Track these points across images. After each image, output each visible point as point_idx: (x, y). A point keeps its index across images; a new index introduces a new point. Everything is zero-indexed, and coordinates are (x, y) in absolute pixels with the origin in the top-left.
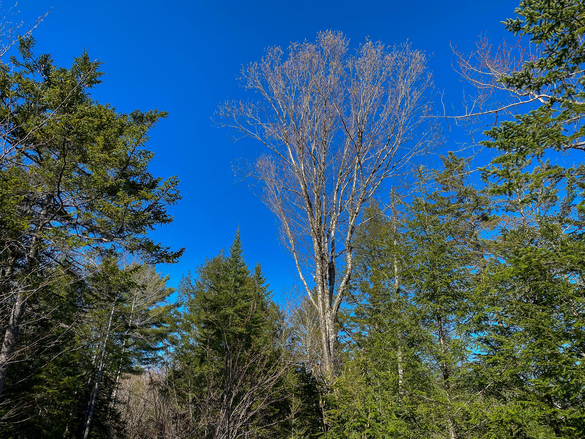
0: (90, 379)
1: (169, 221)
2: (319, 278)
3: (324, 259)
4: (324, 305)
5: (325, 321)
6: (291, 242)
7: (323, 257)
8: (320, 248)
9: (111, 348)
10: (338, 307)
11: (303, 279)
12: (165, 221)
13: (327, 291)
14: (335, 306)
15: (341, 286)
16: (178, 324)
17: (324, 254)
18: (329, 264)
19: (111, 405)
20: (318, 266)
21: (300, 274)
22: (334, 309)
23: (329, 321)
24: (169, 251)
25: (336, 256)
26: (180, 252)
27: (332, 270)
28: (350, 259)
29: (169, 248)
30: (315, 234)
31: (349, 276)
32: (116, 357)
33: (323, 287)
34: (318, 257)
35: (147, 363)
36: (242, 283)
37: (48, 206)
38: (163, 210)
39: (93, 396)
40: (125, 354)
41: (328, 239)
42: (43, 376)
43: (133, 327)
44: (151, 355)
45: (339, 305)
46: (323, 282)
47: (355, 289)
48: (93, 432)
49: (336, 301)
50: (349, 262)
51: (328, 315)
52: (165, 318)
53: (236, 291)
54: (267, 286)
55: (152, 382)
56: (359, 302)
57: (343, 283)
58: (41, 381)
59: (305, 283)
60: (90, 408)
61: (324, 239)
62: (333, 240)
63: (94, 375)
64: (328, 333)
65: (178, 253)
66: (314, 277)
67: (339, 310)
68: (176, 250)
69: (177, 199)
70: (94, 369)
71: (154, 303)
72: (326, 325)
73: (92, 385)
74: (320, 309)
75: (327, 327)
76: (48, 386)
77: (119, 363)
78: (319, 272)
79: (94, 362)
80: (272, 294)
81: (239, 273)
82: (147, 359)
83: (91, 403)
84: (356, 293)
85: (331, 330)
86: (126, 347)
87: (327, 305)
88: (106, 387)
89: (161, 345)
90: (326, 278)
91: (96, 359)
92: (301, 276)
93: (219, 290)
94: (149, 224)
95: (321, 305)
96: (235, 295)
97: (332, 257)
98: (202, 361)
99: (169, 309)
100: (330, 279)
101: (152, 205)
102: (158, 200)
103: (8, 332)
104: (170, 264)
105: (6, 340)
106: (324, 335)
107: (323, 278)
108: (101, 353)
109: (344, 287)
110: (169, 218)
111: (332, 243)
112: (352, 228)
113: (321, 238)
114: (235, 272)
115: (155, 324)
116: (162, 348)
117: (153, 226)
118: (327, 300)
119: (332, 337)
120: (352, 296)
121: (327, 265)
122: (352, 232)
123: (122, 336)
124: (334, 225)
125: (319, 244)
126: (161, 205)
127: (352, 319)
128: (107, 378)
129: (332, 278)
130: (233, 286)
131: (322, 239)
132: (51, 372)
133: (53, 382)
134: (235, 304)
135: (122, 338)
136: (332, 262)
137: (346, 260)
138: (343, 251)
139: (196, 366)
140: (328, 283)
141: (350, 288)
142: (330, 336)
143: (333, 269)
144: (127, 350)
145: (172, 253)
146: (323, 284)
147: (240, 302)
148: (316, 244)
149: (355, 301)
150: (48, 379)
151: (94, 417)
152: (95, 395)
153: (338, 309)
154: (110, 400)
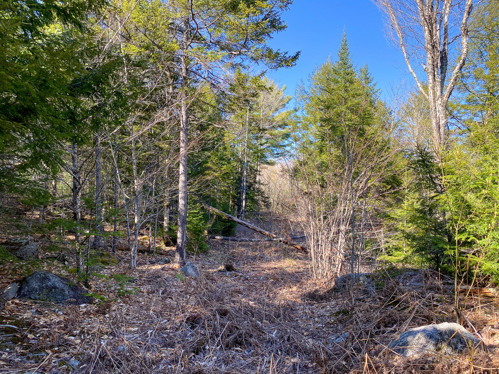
0: (240, 169)
1: (284, 28)
2: (430, 68)
3: (436, 48)
4: (434, 93)
5: (436, 108)
6: (399, 35)
7: (434, 46)
8: (432, 37)
9: (251, 146)
10: (450, 93)
11: (412, 71)
12: (280, 28)
13: (438, 79)
14: (446, 93)
15: (454, 72)
16: (298, 125)
17: (436, 42)
18: (441, 52)
19: (257, 186)
20: (429, 55)
21: (409, 66)
22: (445, 96)
23: (440, 108)
24: (287, 56)
25: (449, 43)
26: (296, 55)
27: (444, 58)
28: (466, 43)
29: (287, 53)
30: (426, 21)
31: (464, 61)
32: (255, 153)
33: (434, 76)
34: (429, 46)
35: (278, 157)
36: (351, 82)
37: (187, 31)
38: (278, 18)
39: (244, 180)
40: (261, 150)
41: (440, 26)
42: (209, 165)
43: (264, 130)
44: (280, 151)
45: (451, 92)
46: (434, 71)
47: (468, 77)
48: (248, 204)
49: (448, 88)
50: (465, 46)
51: (439, 102)
52: (287, 122)
53: (346, 91)
54: (374, 85)
55: (283, 170)
56: (471, 90)
57: (456, 69)
58: (209, 168)
59: (415, 75)
60: (243, 188)
61: (436, 27)
62: (447, 26)
63: (242, 166)
64: (438, 119)
65: (295, 57)
66: (424, 67)
67: (451, 97)
68: (293, 54)
69: (289, 3)
70: (241, 162)
71: (277, 110)
72: (436, 112)
73: (242, 173)
74: (431, 98)
75: (438, 114)
76: (214, 171)
77: (258, 156)
78: (430, 62)
79: (240, 157)
80: (380, 91)
81: (348, 74)
82: (278, 154)
83: (244, 185)
84: (469, 81)
85: (442, 115)
86: (261, 145)
87: (438, 93)
88: (251, 174)
89: (286, 142)
90: (437, 67)
91: (241, 154)
92: (410, 69)
93: (330, 92)
94: (267, 33)
95: (431, 94)
96: (346, 94)
97: (445, 44)
98: (321, 151)
99: (290, 113)
100: (441, 67)
101: (268, 15)
102: (272, 8)
103: (181, 133)
104: (289, 67)
105: (181, 138)
106: (434, 120)
107: (434, 66)
108: (244, 150)
109: (457, 73)
110: (283, 24)
111: (445, 29)
112: (470, 8)
113: (432, 25)
114: (344, 74)
115: (280, 126)
116: (288, 145)
117: (271, 35)
118: (439, 88)
119: (442, 122)
120: (464, 84)
121: (439, 53)
122: (469, 13)
123: (257, 137)
124: (448, 9)
125: (431, 32)
126: (275, 12)
127: (463, 106)
128: (251, 168)
129: (444, 66)
130: (343, 87)
131: (434, 26)
132: (214, 162)
133: (217, 169)
134: (346, 103)
135: (257, 138)
136: (444, 50)
137: (461, 44)
138: (457, 37)
139: (316, 156)
140: (440, 72)
141: (463, 76)
142: (440, 121)
143: (446, 56)
144: (262, 147)
145: (289, 57)
146: (434, 73)
147: (351, 100)
148: (427, 33)
149: (467, 89)
150: (213, 167)
151: (247, 194)
152: (245, 179)
153: (449, 95)
154: (255, 182)
